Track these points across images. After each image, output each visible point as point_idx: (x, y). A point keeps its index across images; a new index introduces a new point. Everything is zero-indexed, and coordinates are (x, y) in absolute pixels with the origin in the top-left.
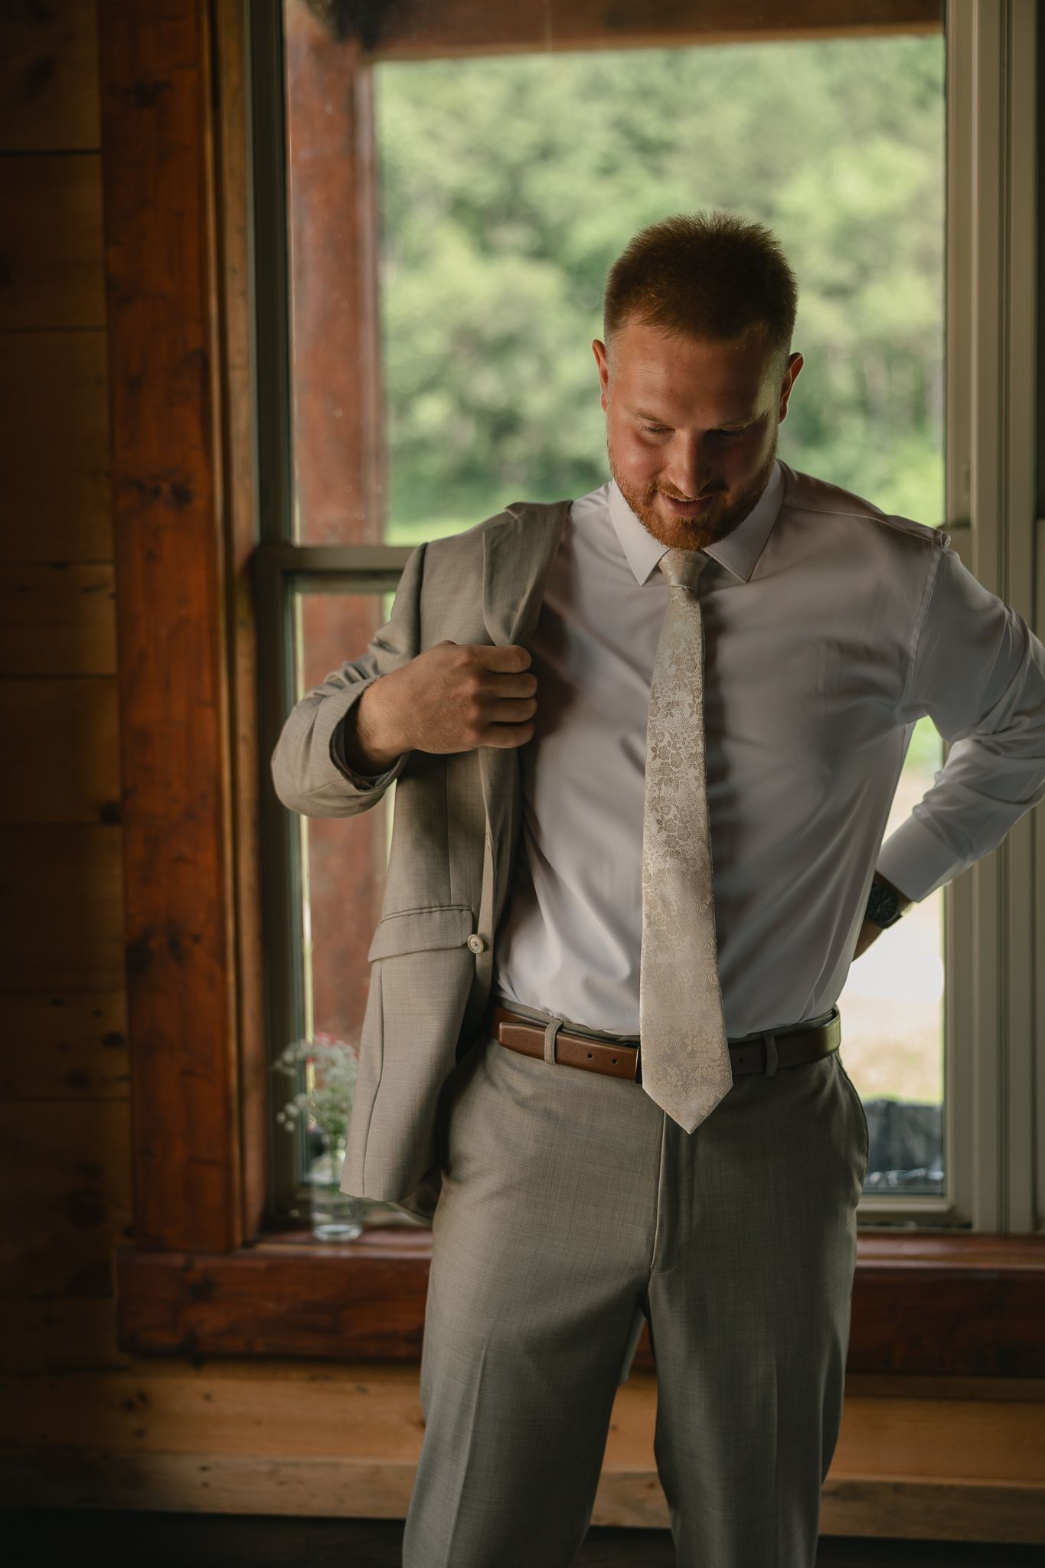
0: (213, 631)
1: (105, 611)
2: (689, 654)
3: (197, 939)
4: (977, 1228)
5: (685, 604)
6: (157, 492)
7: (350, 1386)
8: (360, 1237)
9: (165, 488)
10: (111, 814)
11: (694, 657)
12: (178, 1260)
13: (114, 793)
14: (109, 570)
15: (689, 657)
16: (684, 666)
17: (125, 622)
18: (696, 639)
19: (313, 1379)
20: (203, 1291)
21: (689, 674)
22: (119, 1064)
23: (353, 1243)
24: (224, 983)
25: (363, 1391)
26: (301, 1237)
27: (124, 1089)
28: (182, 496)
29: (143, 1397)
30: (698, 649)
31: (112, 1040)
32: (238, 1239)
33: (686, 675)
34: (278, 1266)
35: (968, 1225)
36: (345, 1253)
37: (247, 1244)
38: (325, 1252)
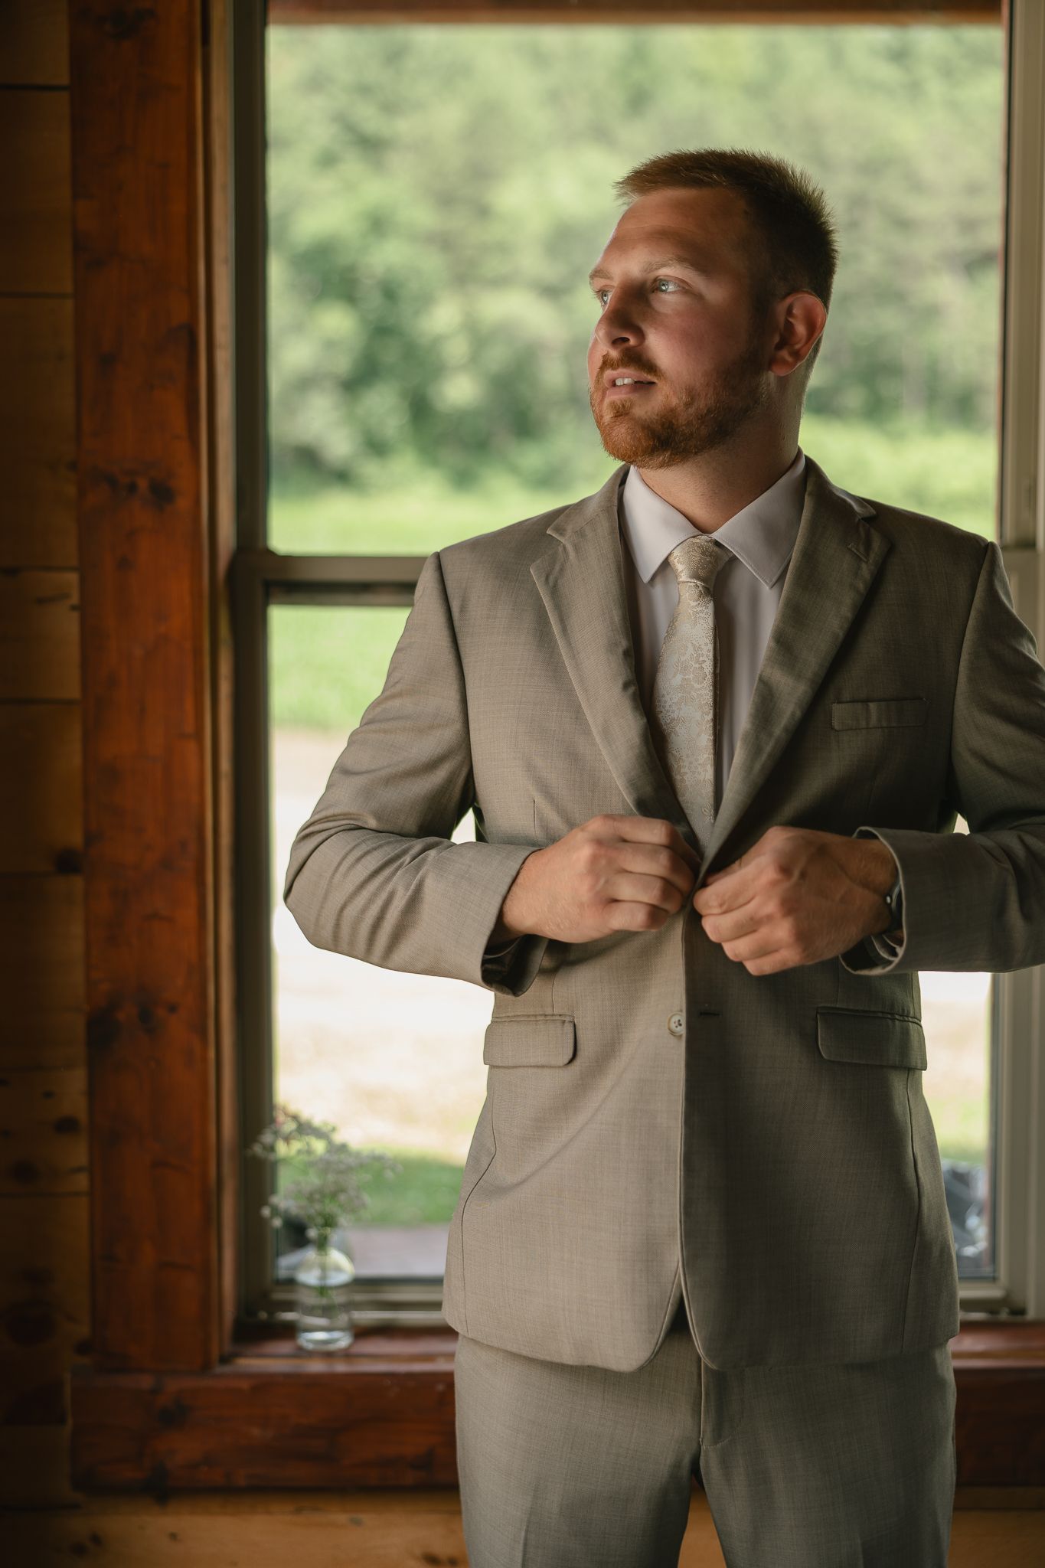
0: (197, 652)
1: (66, 625)
2: (697, 661)
3: (173, 1009)
4: (1031, 1314)
5: (695, 604)
6: (132, 488)
7: (342, 1518)
8: (351, 1346)
9: (143, 484)
10: (67, 863)
11: (703, 665)
12: (146, 1382)
13: (75, 838)
14: (73, 578)
15: (697, 666)
16: (691, 676)
17: (91, 638)
18: (706, 644)
19: (298, 1511)
20: (174, 1416)
21: (697, 686)
22: (77, 1152)
23: (346, 1355)
24: (204, 1059)
25: (358, 1523)
26: (284, 1347)
27: (82, 1181)
28: (162, 494)
29: (96, 1539)
30: (707, 656)
31: (67, 1126)
32: (215, 1353)
33: (693, 687)
34: (266, 1384)
35: (1021, 1312)
36: (341, 1367)
37: (225, 1360)
38: (316, 1367)
